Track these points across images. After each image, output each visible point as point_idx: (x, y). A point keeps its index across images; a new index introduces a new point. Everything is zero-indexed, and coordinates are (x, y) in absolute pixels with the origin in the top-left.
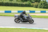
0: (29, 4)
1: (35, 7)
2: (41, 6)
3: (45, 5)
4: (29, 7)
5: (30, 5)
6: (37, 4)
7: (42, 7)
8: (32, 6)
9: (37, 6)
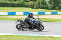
0: (22, 3)
1: (30, 7)
2: (38, 6)
3: (43, 5)
4: (22, 7)
5: (24, 5)
6: (33, 3)
7: (40, 7)
8: (27, 6)
9: (34, 6)
